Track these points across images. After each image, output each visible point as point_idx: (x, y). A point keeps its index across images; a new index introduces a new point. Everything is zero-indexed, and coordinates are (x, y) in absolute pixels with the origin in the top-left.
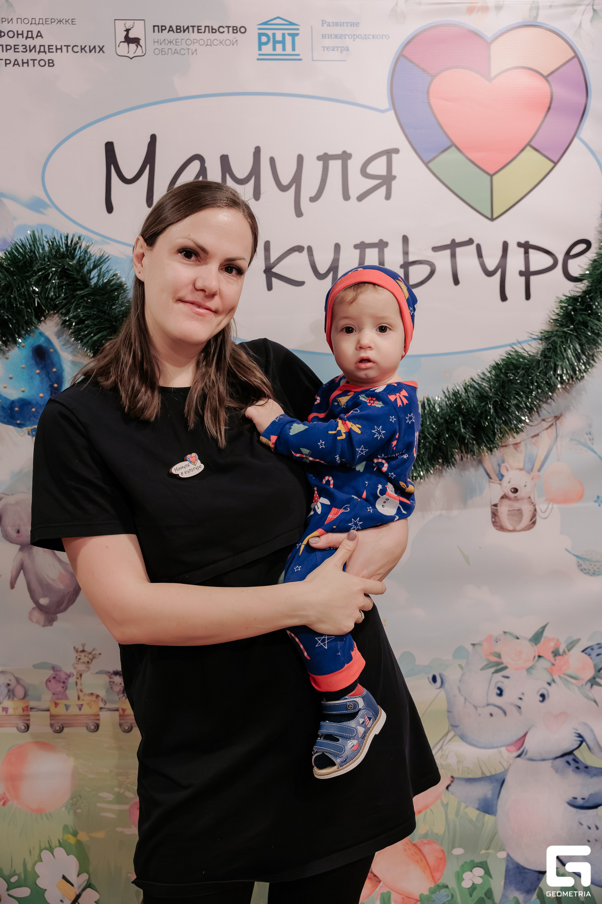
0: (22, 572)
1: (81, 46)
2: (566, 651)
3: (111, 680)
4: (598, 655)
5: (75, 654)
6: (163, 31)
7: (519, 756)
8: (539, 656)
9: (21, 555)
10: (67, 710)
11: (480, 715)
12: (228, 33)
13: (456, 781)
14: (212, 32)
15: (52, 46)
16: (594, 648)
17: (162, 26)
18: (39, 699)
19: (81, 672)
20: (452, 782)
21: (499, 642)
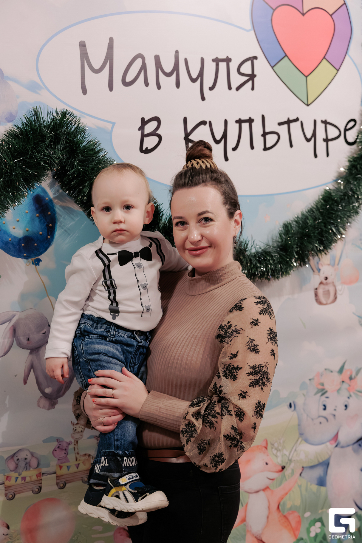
0: (32, 369)
2: (356, 376)
3: (98, 442)
5: (72, 427)
7: (336, 446)
8: (343, 382)
9: (31, 357)
10: (68, 470)
11: (315, 424)
13: (305, 470)
18: (48, 465)
19: (77, 440)
20: (303, 470)
21: (323, 376)
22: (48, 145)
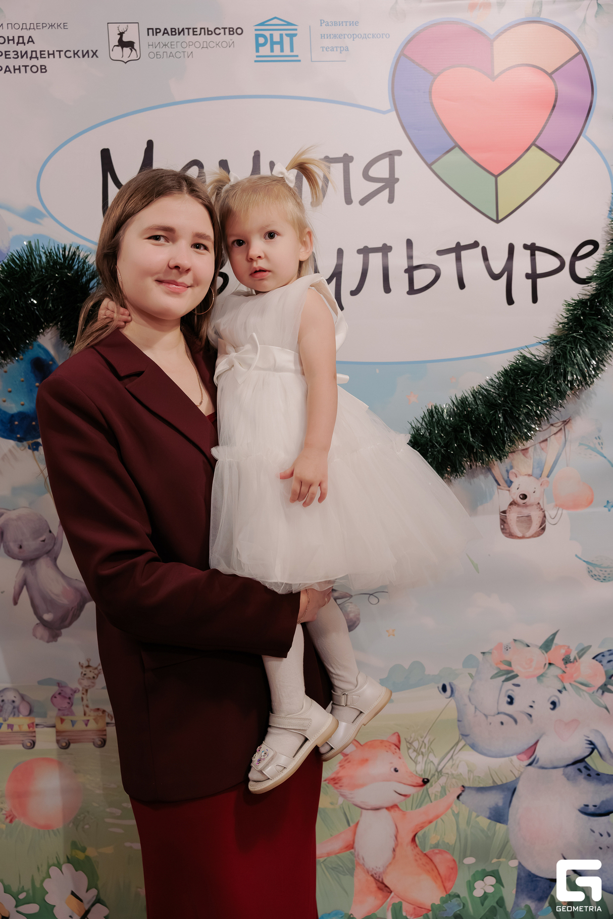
0: (25, 588)
1: (74, 51)
4: (609, 661)
5: (81, 670)
6: (158, 34)
9: (23, 571)
10: (73, 725)
11: (490, 723)
12: (225, 34)
13: (467, 791)
14: (208, 34)
15: (44, 51)
16: (605, 654)
17: (156, 29)
19: (87, 688)
20: (463, 791)
21: (509, 650)
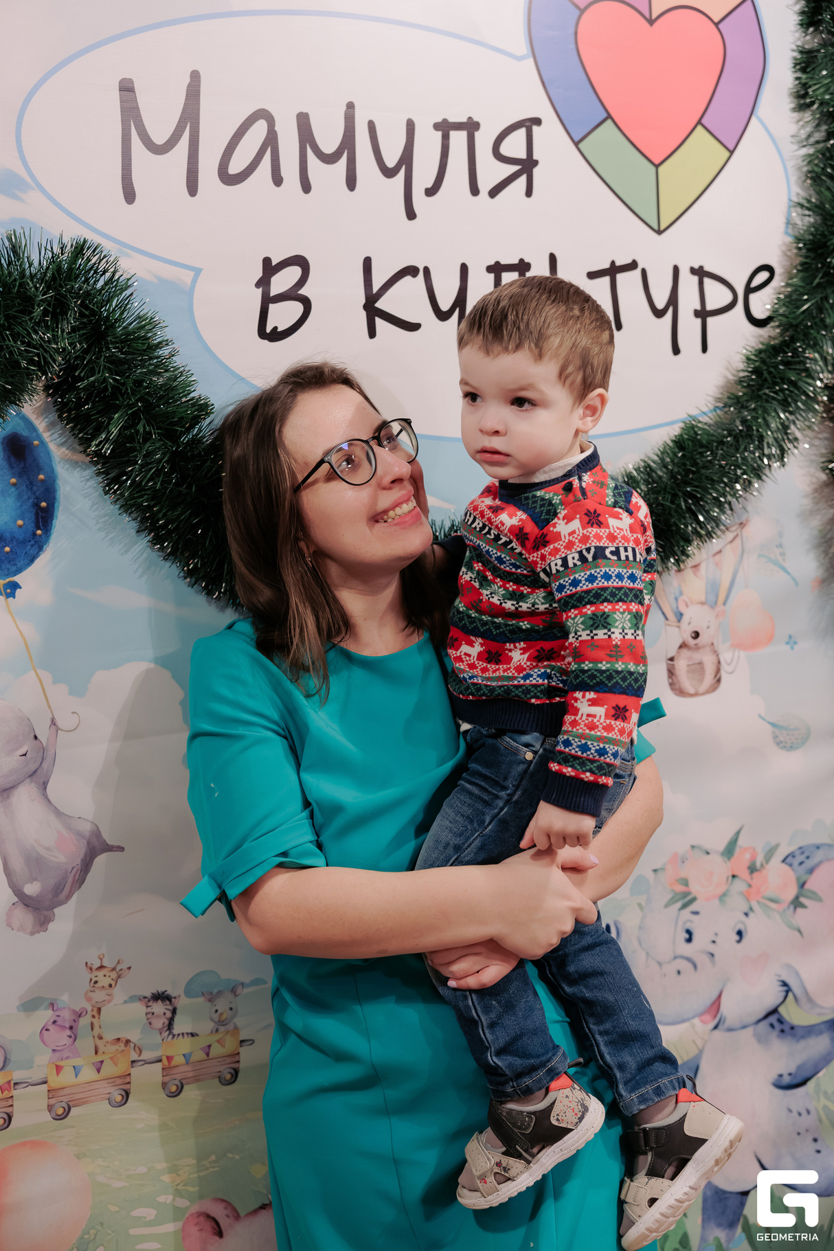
2: (764, 863)
3: (149, 1010)
5: (88, 975)
7: (716, 1027)
8: (734, 876)
16: (796, 854)
18: (29, 1065)
19: (98, 1005)
21: (686, 862)
22: (40, 320)
